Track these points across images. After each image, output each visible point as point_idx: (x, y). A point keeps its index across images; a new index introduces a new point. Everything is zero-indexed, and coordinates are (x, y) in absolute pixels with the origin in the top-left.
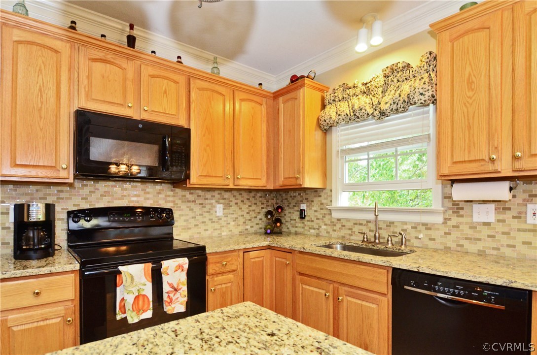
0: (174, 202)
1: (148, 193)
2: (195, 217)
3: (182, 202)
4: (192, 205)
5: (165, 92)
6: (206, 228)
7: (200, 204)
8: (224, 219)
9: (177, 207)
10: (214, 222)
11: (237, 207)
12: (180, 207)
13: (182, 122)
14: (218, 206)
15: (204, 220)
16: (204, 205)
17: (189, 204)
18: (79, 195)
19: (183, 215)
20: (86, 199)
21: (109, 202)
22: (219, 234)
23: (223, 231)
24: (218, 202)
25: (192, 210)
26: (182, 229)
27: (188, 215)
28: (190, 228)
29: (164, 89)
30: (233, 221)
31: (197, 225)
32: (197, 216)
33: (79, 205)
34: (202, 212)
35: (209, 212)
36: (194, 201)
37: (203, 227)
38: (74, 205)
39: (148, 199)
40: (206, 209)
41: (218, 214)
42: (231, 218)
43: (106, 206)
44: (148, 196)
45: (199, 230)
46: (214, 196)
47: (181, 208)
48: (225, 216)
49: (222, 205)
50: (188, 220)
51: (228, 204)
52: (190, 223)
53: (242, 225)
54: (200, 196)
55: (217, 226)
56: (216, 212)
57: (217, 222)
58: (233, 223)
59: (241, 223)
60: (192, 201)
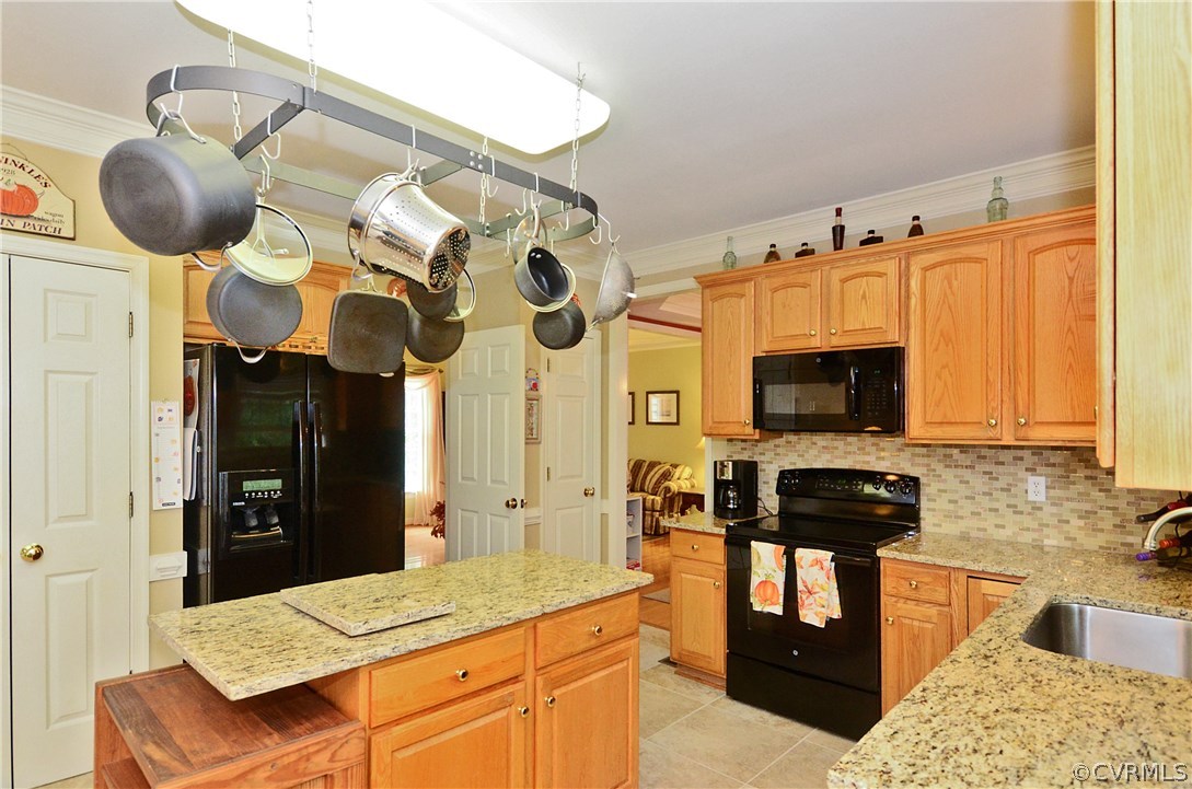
0: (928, 465)
1: (883, 450)
2: (974, 498)
3: (947, 466)
4: (967, 474)
5: (864, 297)
6: (999, 522)
7: (985, 473)
8: (1048, 509)
9: (934, 476)
10: (1022, 513)
11: (1093, 485)
12: (940, 476)
13: (892, 337)
14: (1032, 479)
15: (995, 505)
16: (994, 475)
17: (959, 471)
18: (796, 451)
19: (945, 491)
20: (803, 456)
21: (828, 461)
22: (1034, 540)
23: (1048, 537)
24: (1031, 470)
25: (968, 482)
26: (945, 516)
27: (957, 492)
28: (962, 518)
29: (861, 292)
30: (1080, 517)
31: (979, 514)
32: (977, 497)
33: (795, 464)
34: (990, 489)
35: (1009, 490)
36: (972, 467)
37: (992, 519)
38: (791, 464)
39: (883, 458)
40: (1001, 483)
41: (1031, 497)
42: (1072, 511)
43: (825, 467)
44: (882, 454)
45: (982, 525)
46: (1021, 459)
47: (943, 477)
48: (1053, 504)
49: (1043, 478)
50: (956, 502)
51: (1063, 477)
52: (962, 507)
53: (1110, 532)
54: (984, 457)
55: (1027, 521)
56: (1026, 492)
57: (1029, 514)
58: (1076, 522)
59: (1108, 524)
60: (966, 467)
